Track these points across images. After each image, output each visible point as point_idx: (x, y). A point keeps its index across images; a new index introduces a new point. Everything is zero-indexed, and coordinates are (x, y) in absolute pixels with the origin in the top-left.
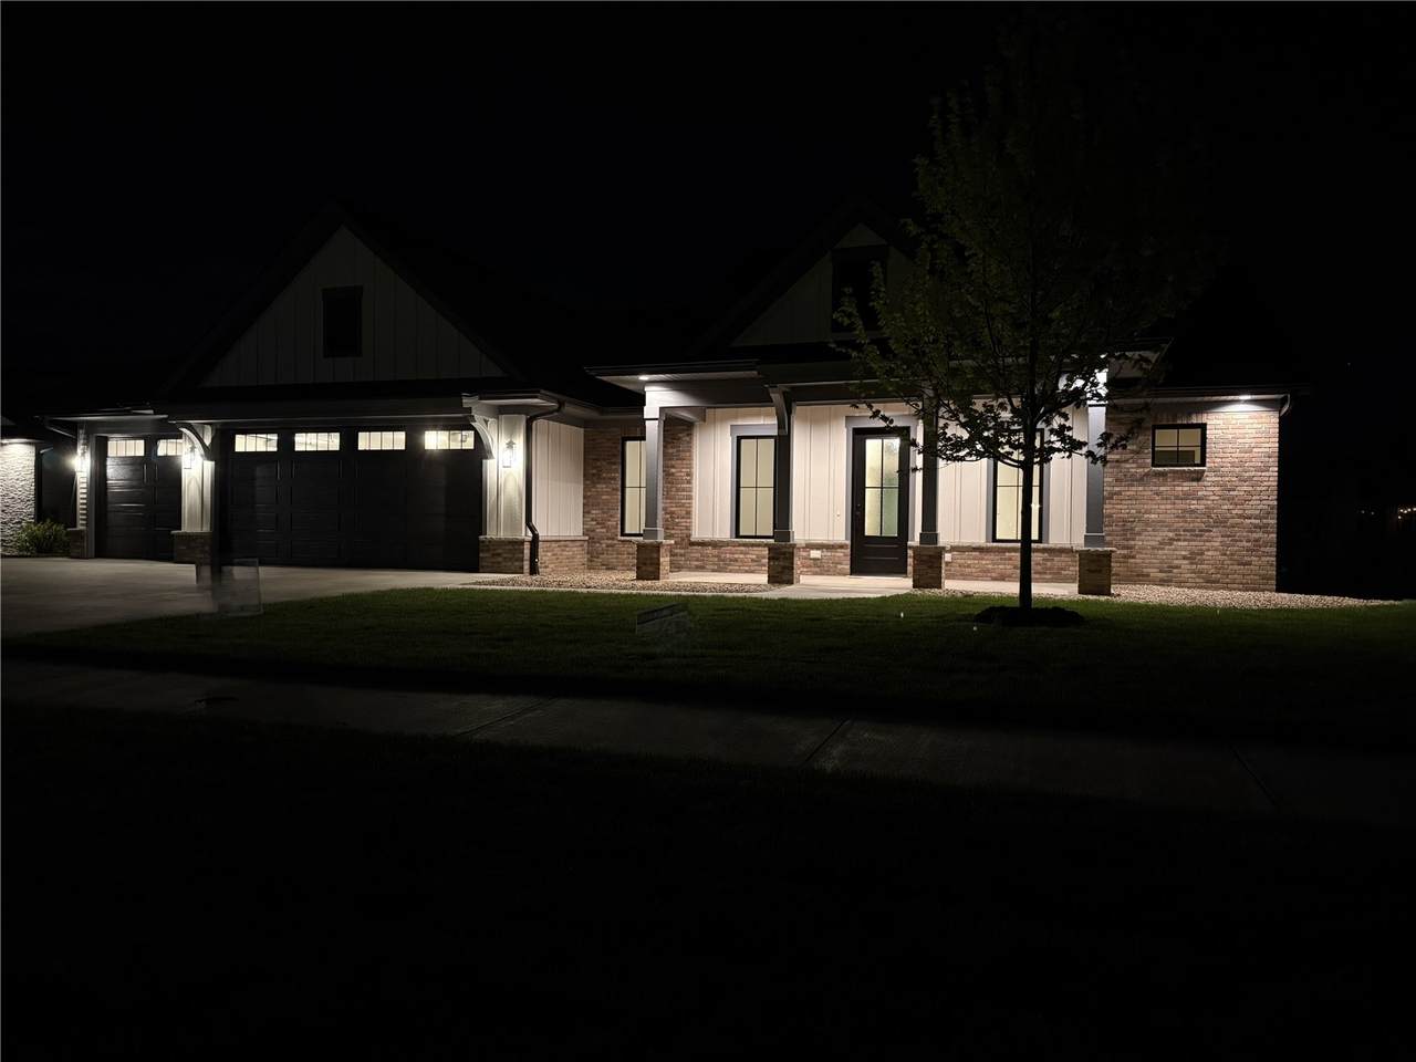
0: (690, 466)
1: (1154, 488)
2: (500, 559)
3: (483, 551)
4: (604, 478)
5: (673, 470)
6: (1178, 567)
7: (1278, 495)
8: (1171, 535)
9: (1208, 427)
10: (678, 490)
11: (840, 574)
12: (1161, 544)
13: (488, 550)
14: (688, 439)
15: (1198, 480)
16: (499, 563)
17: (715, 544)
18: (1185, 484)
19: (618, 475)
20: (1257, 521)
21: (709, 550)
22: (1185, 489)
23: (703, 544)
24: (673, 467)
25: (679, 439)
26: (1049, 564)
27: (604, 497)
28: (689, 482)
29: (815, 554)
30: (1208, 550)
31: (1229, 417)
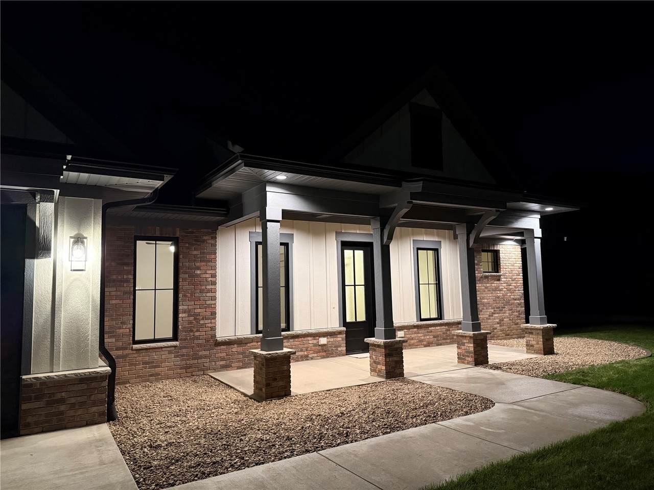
0: (214, 268)
1: (485, 285)
2: (63, 408)
3: (29, 400)
4: (114, 281)
5: (198, 272)
6: (496, 329)
7: (524, 288)
8: (492, 311)
9: (500, 252)
10: (202, 291)
11: (339, 355)
12: (489, 316)
13: (37, 398)
14: (213, 242)
15: (499, 280)
16: (62, 413)
17: (240, 342)
18: (495, 282)
19: (131, 277)
20: (518, 301)
21: (235, 348)
22: (495, 285)
23: (229, 343)
24: (198, 268)
25: (204, 241)
26: (448, 332)
27: (114, 302)
28: (214, 283)
29: (323, 341)
30: (505, 318)
31: (506, 247)
